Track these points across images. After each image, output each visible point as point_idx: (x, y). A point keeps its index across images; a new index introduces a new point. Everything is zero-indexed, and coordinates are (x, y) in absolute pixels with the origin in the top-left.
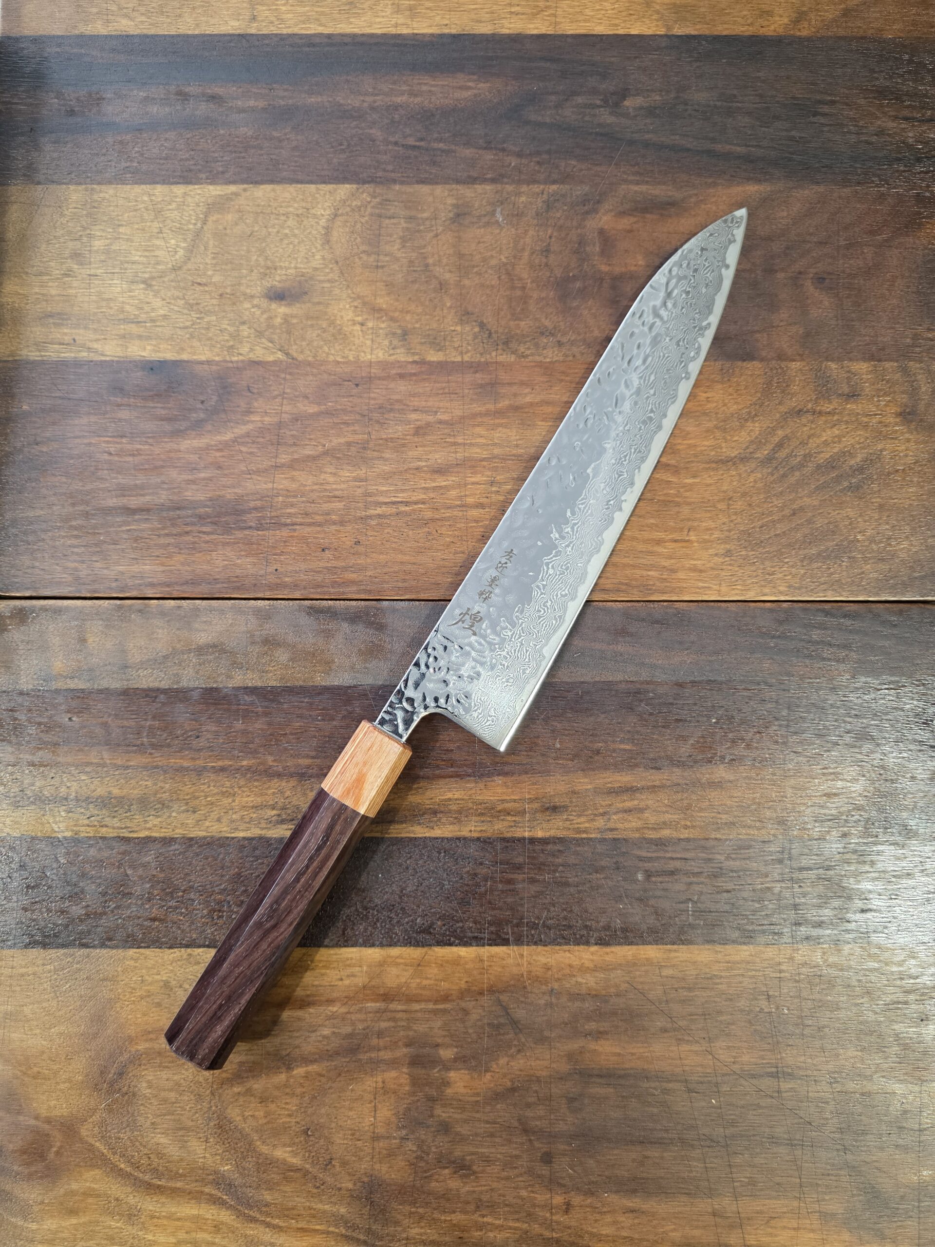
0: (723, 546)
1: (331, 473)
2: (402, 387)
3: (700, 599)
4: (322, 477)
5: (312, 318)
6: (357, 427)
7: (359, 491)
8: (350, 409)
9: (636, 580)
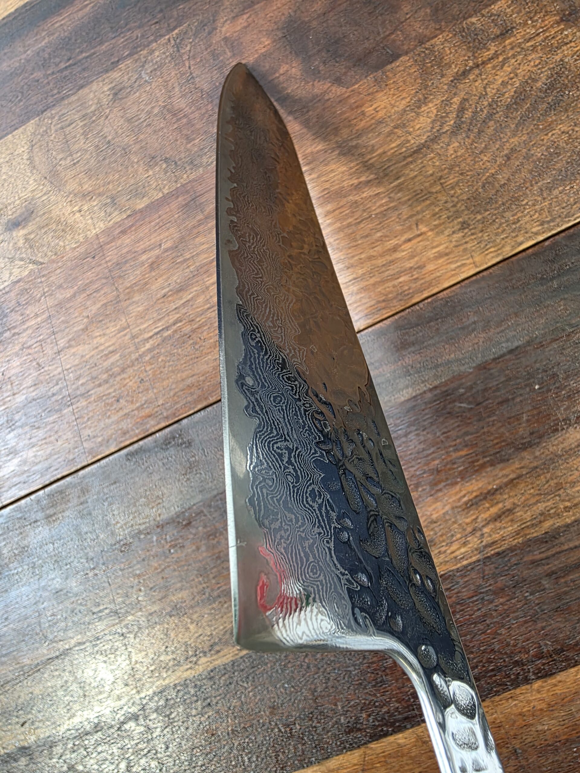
0: (455, 222)
1: (100, 336)
2: (127, 240)
3: (460, 279)
4: (95, 342)
5: (43, 227)
6: (105, 290)
7: (127, 337)
8: (95, 279)
9: (391, 292)
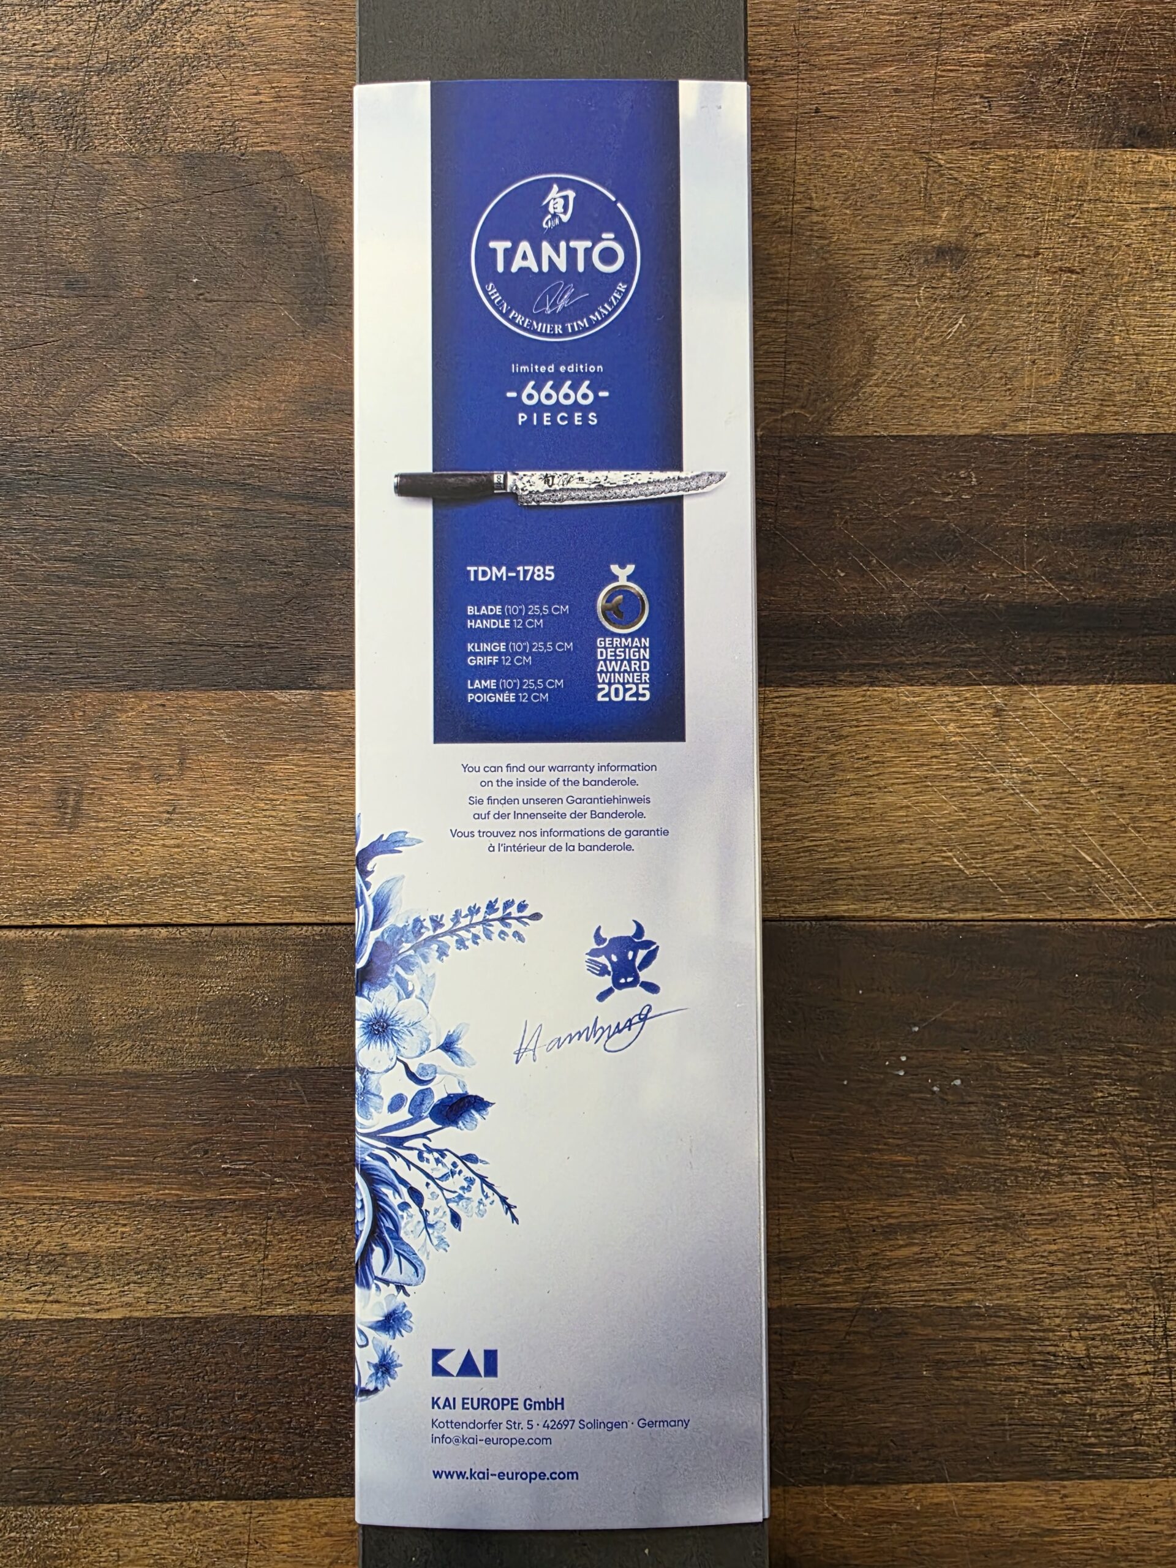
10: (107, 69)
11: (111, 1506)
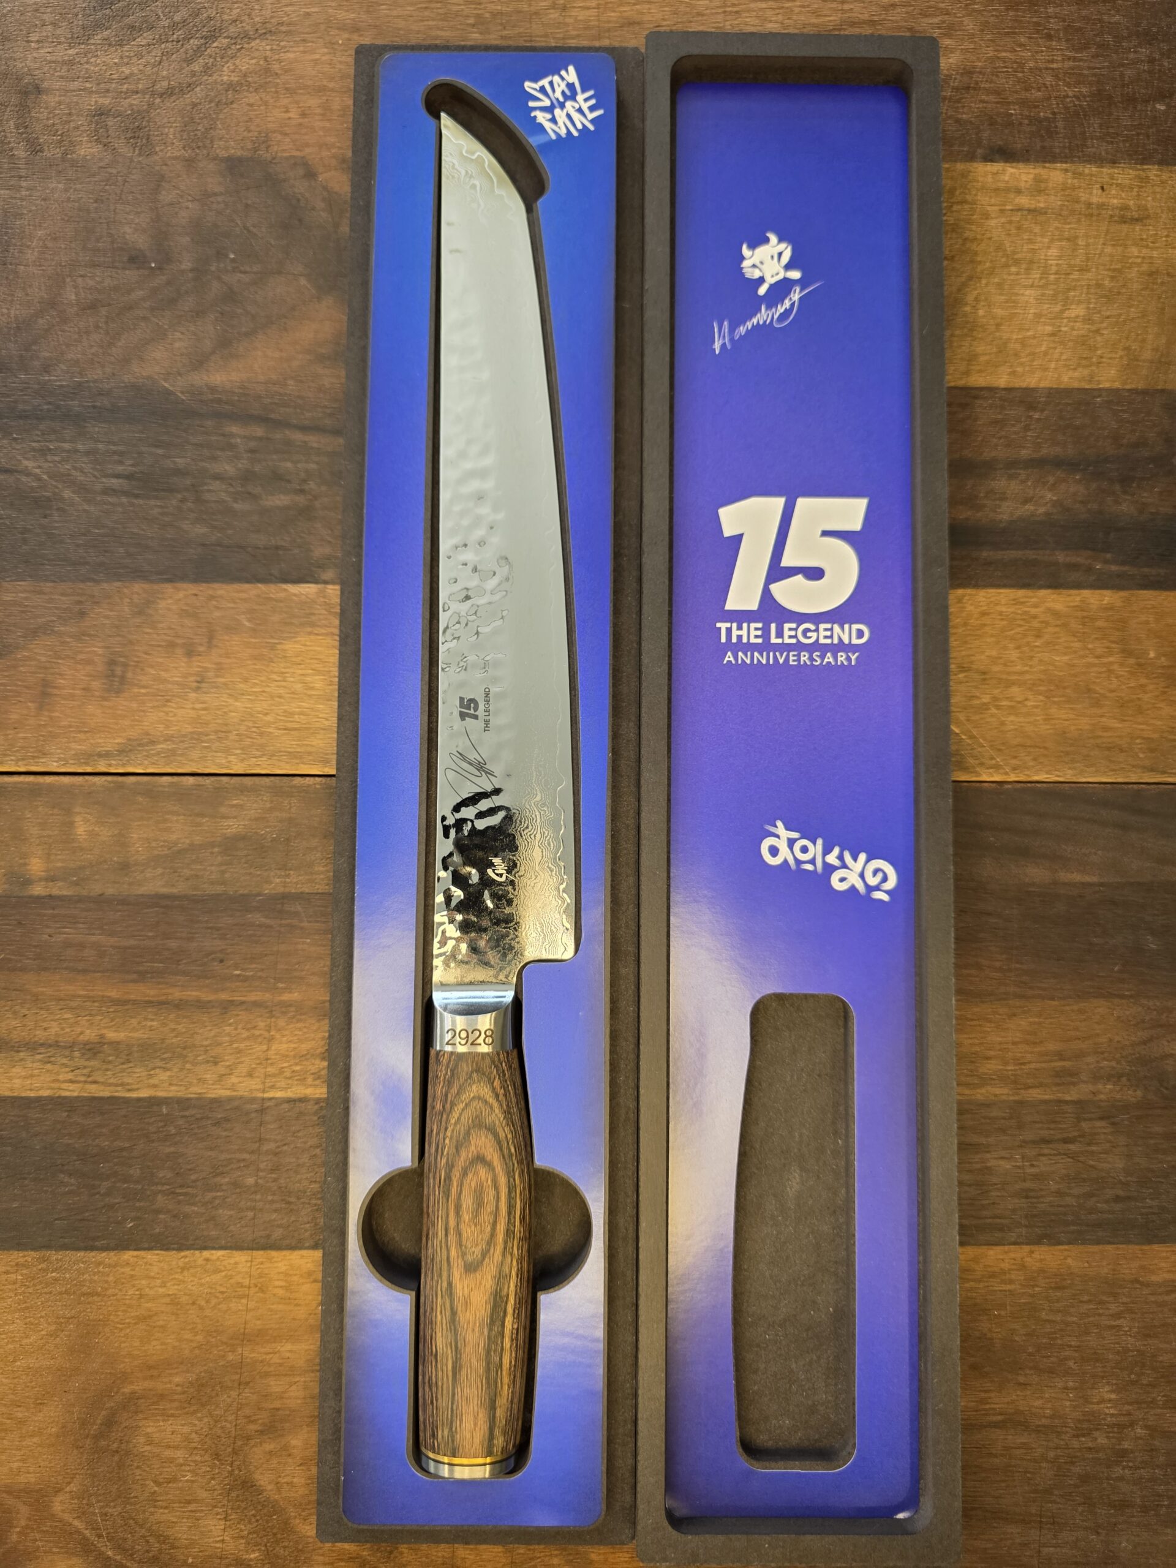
10: (169, 93)
11: (136, 1253)
